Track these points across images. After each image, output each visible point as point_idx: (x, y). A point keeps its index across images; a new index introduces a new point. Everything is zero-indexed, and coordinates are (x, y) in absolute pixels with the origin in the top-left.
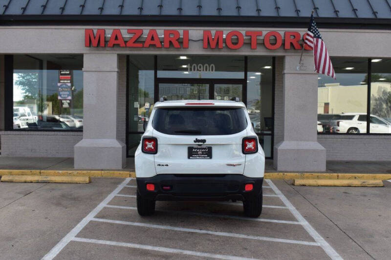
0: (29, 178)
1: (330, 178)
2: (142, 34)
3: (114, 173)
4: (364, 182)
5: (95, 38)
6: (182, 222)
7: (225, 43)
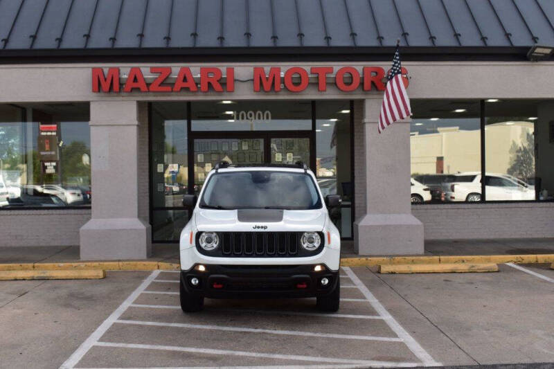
0: (21, 274)
1: (429, 262)
2: (171, 73)
3: (135, 265)
4: (473, 267)
5: (106, 80)
6: (231, 320)
7: (284, 83)
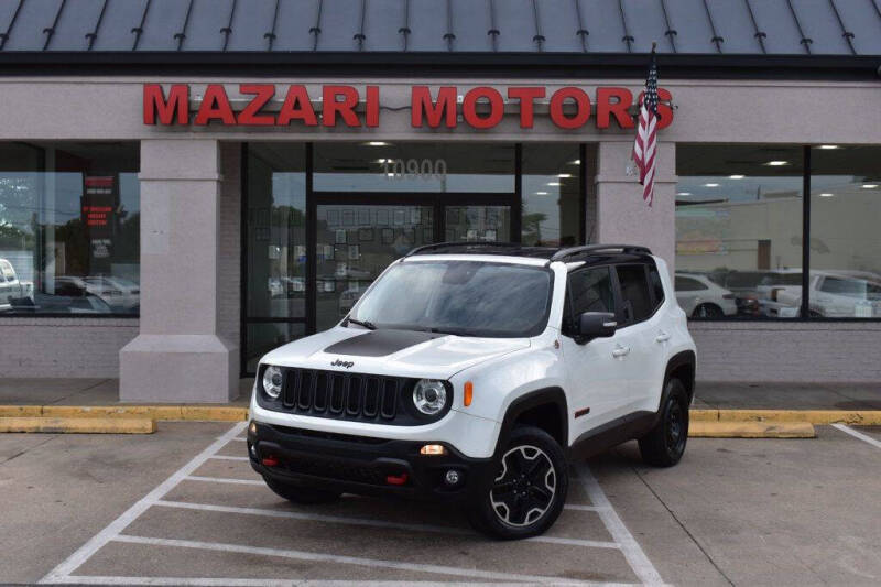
0: (17, 423)
1: (700, 420)
2: (274, 94)
3: (209, 412)
4: (772, 428)
5: (166, 103)
7: (463, 114)
